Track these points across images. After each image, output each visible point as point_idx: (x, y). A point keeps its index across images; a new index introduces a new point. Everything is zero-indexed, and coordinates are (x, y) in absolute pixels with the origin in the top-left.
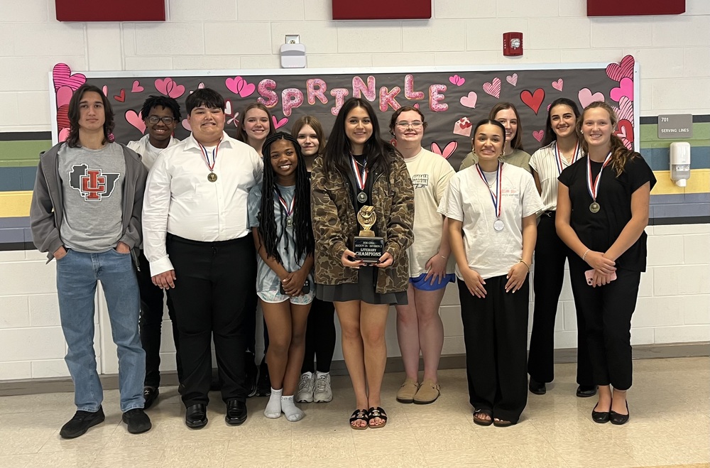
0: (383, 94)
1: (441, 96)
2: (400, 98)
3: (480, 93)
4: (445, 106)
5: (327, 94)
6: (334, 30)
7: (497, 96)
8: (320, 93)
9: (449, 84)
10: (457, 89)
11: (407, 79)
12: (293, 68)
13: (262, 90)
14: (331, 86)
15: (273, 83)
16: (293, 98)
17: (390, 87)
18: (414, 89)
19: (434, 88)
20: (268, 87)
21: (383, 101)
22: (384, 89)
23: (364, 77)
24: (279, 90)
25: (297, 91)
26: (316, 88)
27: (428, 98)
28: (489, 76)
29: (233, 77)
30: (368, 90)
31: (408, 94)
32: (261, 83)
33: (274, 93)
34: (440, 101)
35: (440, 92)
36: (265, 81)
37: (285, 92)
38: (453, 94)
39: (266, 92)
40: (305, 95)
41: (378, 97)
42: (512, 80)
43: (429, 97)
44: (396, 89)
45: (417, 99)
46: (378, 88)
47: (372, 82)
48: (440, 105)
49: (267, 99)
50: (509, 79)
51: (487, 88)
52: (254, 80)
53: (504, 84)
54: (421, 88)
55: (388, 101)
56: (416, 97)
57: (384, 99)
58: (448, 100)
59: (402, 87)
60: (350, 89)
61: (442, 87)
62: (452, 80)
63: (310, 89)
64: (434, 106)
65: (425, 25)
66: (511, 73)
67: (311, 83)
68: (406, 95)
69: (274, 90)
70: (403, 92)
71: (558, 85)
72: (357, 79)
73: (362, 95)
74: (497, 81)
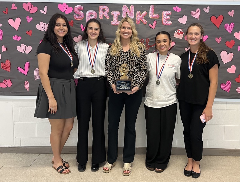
0: (138, 15)
1: (168, 17)
2: (147, 17)
3: (189, 16)
4: (170, 23)
5: (109, 14)
7: (198, 18)
8: (105, 13)
9: (172, 11)
10: (177, 14)
11: (151, 7)
13: (76, 10)
14: (111, 10)
15: (82, 7)
16: (92, 16)
17: (142, 11)
18: (154, 13)
19: (165, 13)
20: (79, 9)
22: (138, 12)
23: (129, 5)
24: (84, 11)
25: (93, 12)
26: (104, 10)
28: (194, 7)
29: (62, 3)
30: (130, 12)
31: (151, 15)
32: (76, 7)
34: (167, 20)
35: (168, 15)
36: (78, 6)
37: (88, 12)
38: (175, 17)
39: (78, 12)
40: (98, 14)
41: (135, 17)
42: (207, 10)
43: (162, 17)
44: (145, 13)
45: (156, 18)
46: (135, 12)
47: (133, 8)
48: (167, 22)
49: (78, 15)
50: (205, 9)
51: (193, 14)
52: (73, 5)
53: (202, 12)
54: (158, 13)
55: (141, 18)
56: (155, 17)
57: (138, 18)
58: (172, 19)
59: (148, 12)
60: (121, 12)
61: (169, 12)
62: (175, 9)
63: (101, 11)
64: (164, 22)
66: (206, 6)
67: (101, 8)
69: (82, 11)
70: (148, 14)
71: (231, 14)
72: (125, 6)
73: (127, 15)
74: (198, 10)
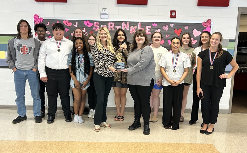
1: (149, 30)
2: (136, 29)
3: (162, 29)
4: (150, 33)
5: (114, 27)
6: (118, 7)
7: (167, 30)
8: (112, 27)
10: (154, 28)
11: (139, 24)
12: (104, 18)
13: (95, 25)
14: (115, 25)
15: (98, 23)
17: (134, 26)
18: (141, 27)
19: (147, 27)
20: (97, 24)
21: (131, 30)
22: (132, 27)
23: (126, 22)
24: (100, 25)
26: (111, 25)
28: (165, 24)
29: (86, 21)
30: (127, 26)
31: (139, 28)
33: (98, 26)
34: (149, 31)
35: (149, 28)
36: (96, 22)
39: (96, 26)
41: (130, 29)
42: (172, 26)
44: (135, 27)
46: (130, 26)
47: (128, 24)
49: (96, 28)
51: (164, 28)
52: (93, 22)
53: (169, 27)
54: (143, 27)
57: (132, 30)
58: (151, 31)
59: (138, 26)
60: (121, 26)
61: (150, 27)
62: (153, 25)
63: (109, 26)
65: (146, 7)
66: (172, 23)
67: (109, 24)
71: (186, 28)
72: (124, 23)
73: (125, 28)
74: (167, 26)
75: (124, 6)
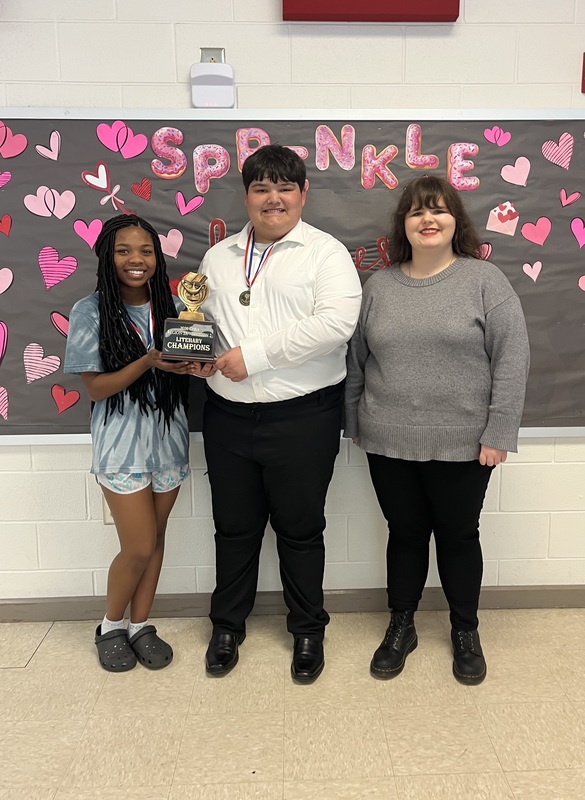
0: (368, 158)
1: (468, 164)
2: (397, 165)
3: (537, 159)
4: (474, 182)
6: (286, 39)
7: (565, 165)
9: (482, 143)
10: (497, 152)
11: (411, 131)
12: (213, 106)
13: (159, 145)
15: (178, 133)
16: (212, 162)
17: (380, 145)
18: (423, 146)
19: (457, 149)
20: (170, 141)
21: (367, 171)
22: (369, 149)
23: (336, 125)
24: (187, 147)
25: (217, 149)
26: (254, 144)
27: (444, 165)
28: (552, 129)
29: (110, 122)
30: (342, 149)
31: (411, 158)
32: (158, 133)
33: (180, 152)
34: (465, 173)
35: (466, 157)
36: (164, 130)
37: (199, 151)
38: (490, 161)
39: (167, 149)
40: (233, 156)
41: (358, 163)
43: (447, 165)
44: (390, 150)
45: (427, 167)
46: (359, 147)
47: (350, 136)
48: (466, 179)
49: (167, 162)
51: (551, 152)
52: (147, 127)
53: (580, 144)
54: (434, 149)
55: (376, 170)
56: (425, 164)
57: (369, 167)
58: (481, 170)
59: (402, 147)
60: (312, 147)
61: (471, 148)
62: (489, 135)
63: (244, 147)
64: (454, 181)
65: (447, 34)
67: (243, 135)
68: (408, 161)
69: (179, 146)
70: (402, 155)
72: (322, 129)
73: (332, 158)
74: (567, 139)
75: (321, 33)
